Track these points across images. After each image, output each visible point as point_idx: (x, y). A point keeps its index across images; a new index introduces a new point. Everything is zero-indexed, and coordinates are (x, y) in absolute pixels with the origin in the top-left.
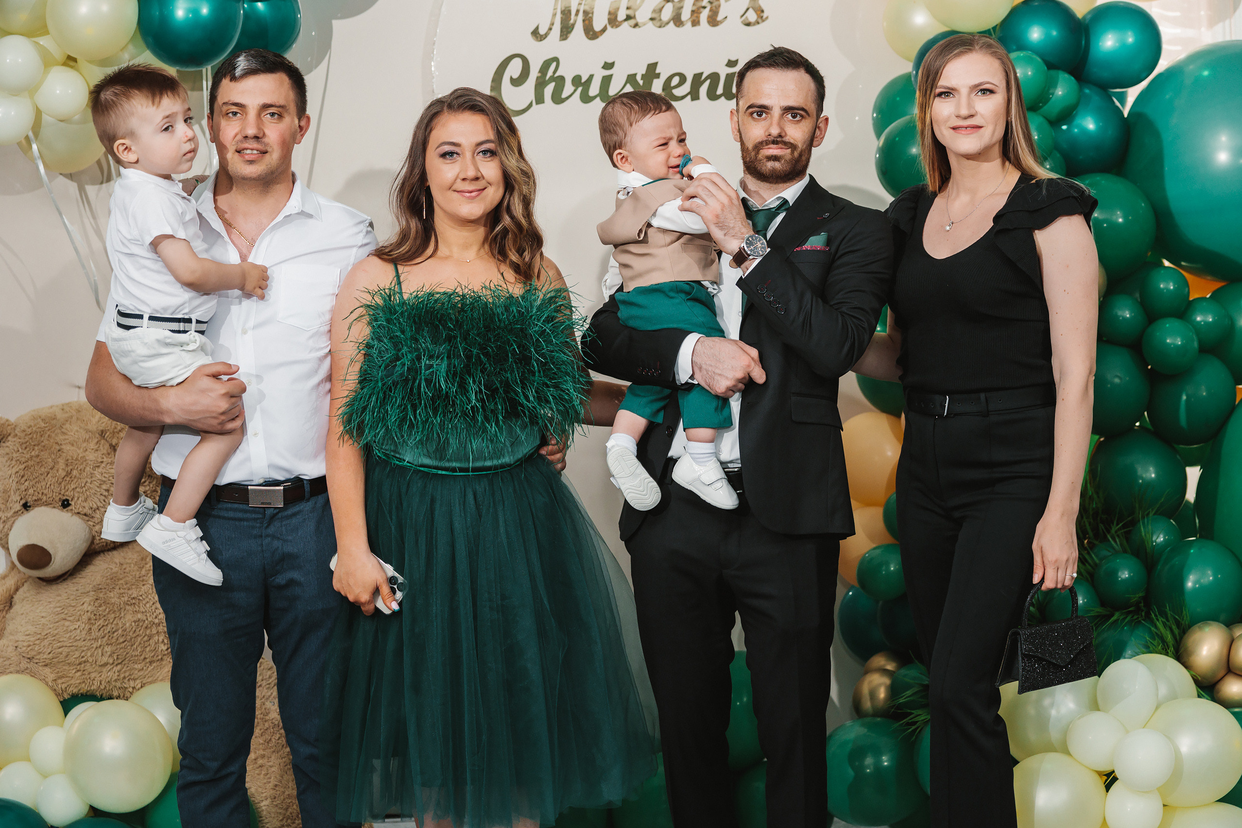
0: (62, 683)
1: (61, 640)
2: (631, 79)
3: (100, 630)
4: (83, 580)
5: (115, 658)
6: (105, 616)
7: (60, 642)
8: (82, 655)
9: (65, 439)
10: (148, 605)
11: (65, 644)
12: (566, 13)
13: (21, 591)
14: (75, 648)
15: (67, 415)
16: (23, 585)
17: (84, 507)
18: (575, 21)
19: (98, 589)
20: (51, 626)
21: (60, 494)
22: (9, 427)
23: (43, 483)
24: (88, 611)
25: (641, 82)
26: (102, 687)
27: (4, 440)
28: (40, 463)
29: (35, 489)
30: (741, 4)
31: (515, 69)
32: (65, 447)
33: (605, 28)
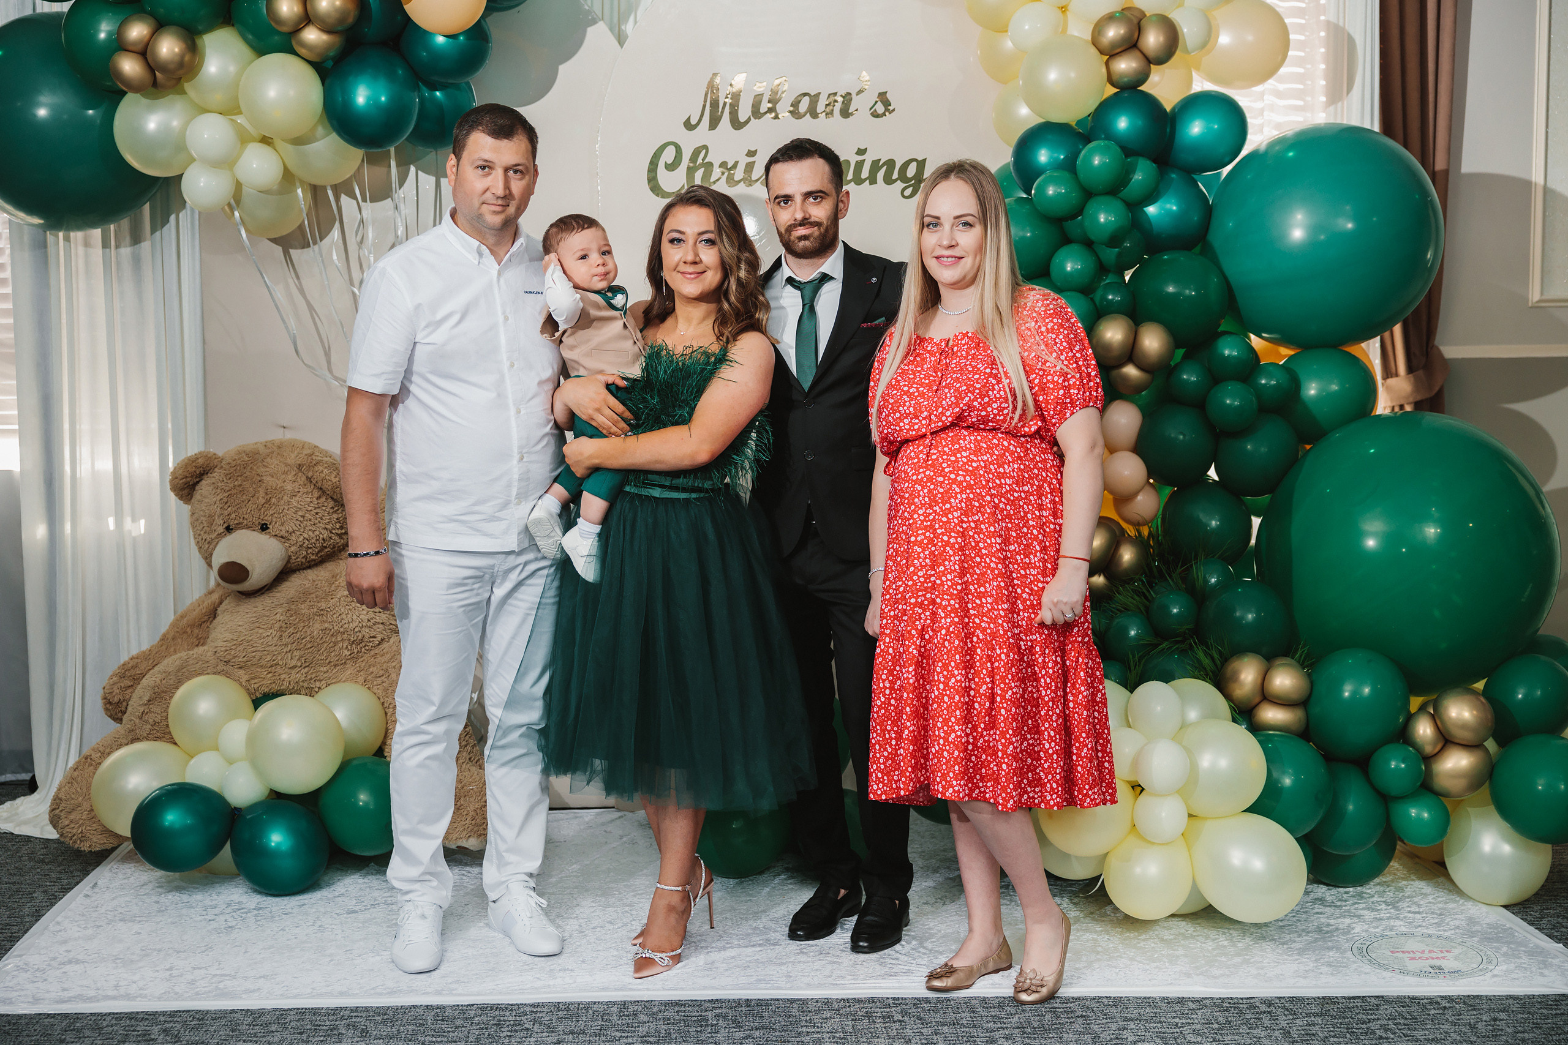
0: (254, 683)
1: (255, 645)
3: (290, 636)
4: (278, 595)
5: (303, 662)
6: (295, 625)
7: (253, 647)
8: (274, 658)
9: (266, 472)
10: (335, 616)
11: (258, 649)
12: (715, 104)
13: (223, 604)
14: (267, 653)
15: (268, 451)
16: (226, 598)
17: (281, 530)
18: (722, 112)
19: (291, 602)
20: (247, 633)
21: (259, 518)
22: (216, 460)
24: (279, 621)
26: (291, 687)
27: (211, 471)
28: (243, 492)
29: (237, 514)
30: (870, 97)
31: (669, 155)
32: (267, 479)
33: (749, 119)
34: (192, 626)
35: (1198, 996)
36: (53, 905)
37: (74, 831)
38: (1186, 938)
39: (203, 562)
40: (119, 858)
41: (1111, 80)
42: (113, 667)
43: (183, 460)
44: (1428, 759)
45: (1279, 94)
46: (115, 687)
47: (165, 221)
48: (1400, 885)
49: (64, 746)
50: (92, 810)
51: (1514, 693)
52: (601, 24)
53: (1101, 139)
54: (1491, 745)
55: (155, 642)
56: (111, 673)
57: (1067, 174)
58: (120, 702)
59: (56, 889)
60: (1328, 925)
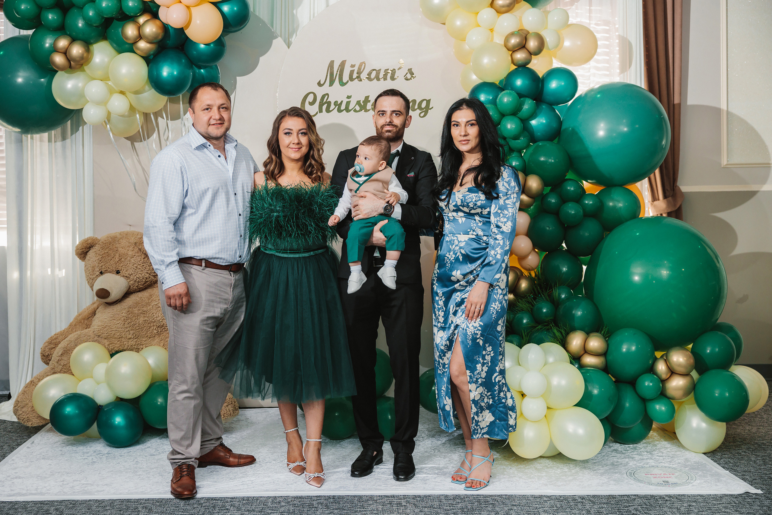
0: (111, 346)
2: (358, 103)
3: (129, 324)
4: (124, 304)
6: (131, 318)
7: (111, 329)
8: (121, 334)
9: (120, 246)
11: (114, 330)
12: (332, 75)
13: (99, 308)
14: (117, 332)
15: (121, 236)
16: (100, 306)
17: (126, 274)
18: (335, 78)
19: (130, 307)
20: (108, 322)
21: (116, 268)
22: (97, 241)
23: (109, 264)
24: (124, 316)
25: (362, 104)
26: (129, 348)
27: (94, 245)
28: (108, 256)
29: (105, 266)
30: (405, 71)
31: (310, 98)
32: (119, 249)
33: (348, 81)
34: (84, 319)
35: (549, 494)
36: (12, 451)
37: (24, 417)
38: (548, 468)
39: (90, 289)
40: (46, 430)
41: (513, 62)
42: (47, 338)
43: (81, 241)
44: (663, 381)
45: (598, 69)
46: (47, 348)
47: (77, 130)
48: (655, 443)
50: (33, 407)
51: (706, 350)
52: (279, 38)
53: (508, 90)
54: (695, 374)
55: (67, 327)
56: (45, 342)
58: (48, 355)
59: (14, 444)
60: (617, 462)
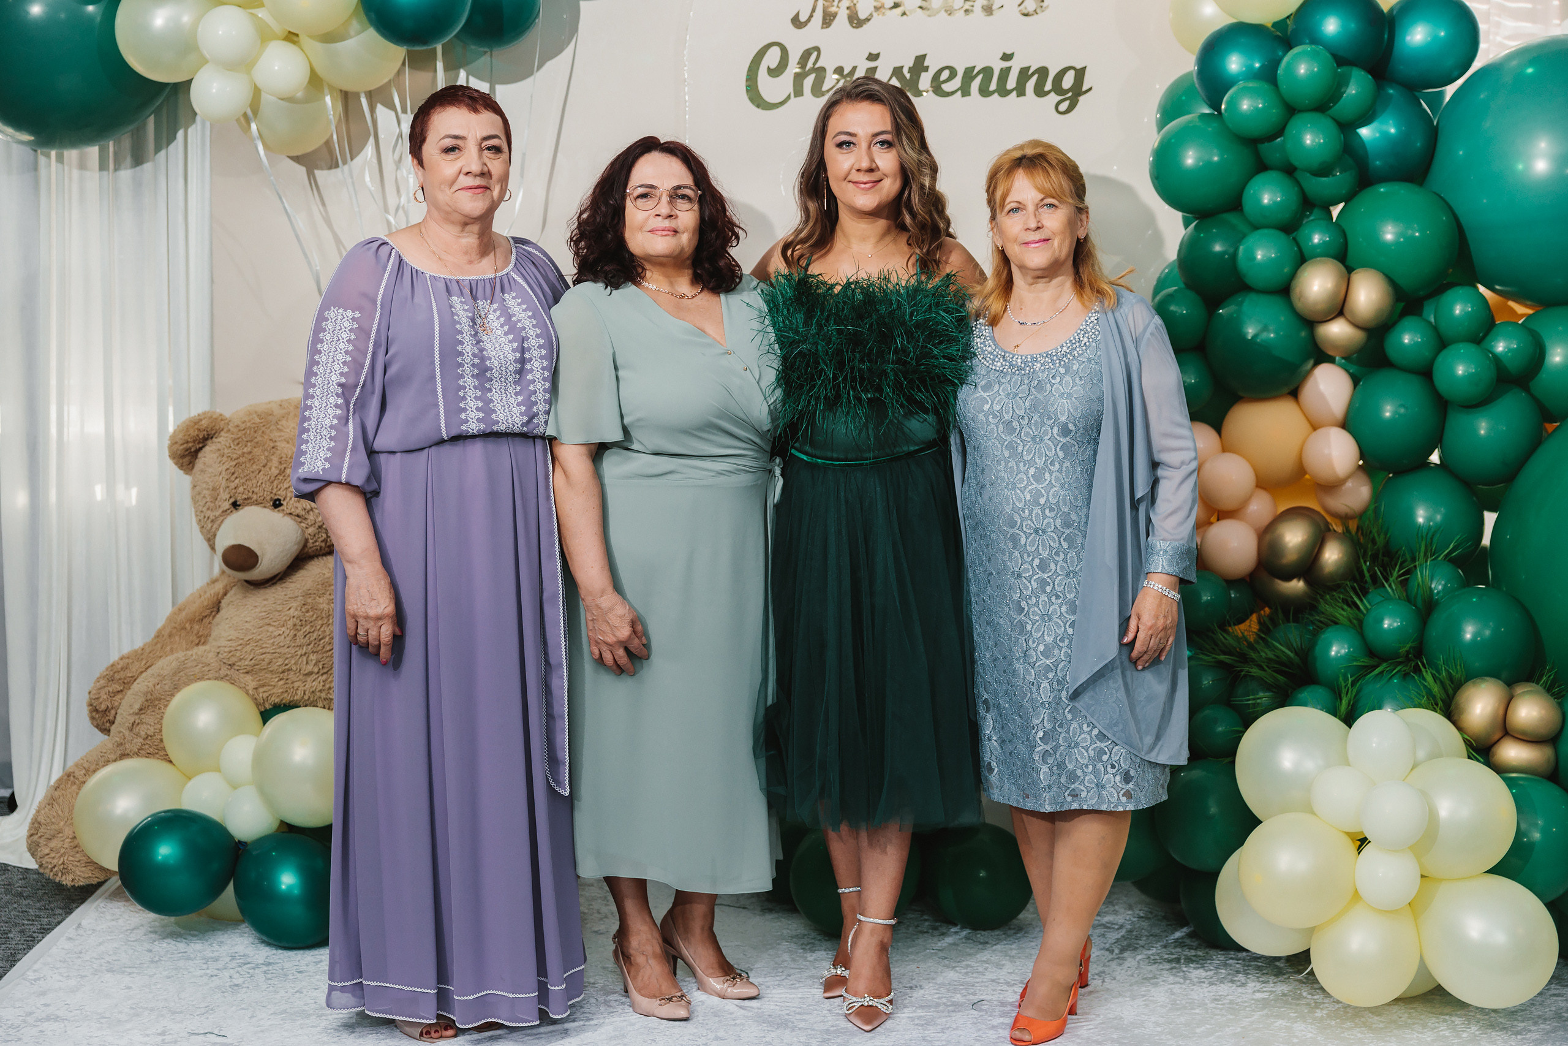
0: (264, 692)
1: (264, 646)
2: (897, 72)
3: (305, 636)
4: (292, 585)
5: (321, 667)
6: (311, 622)
7: (263, 648)
8: (286, 662)
9: (280, 436)
11: (268, 650)
13: (229, 595)
14: (279, 655)
15: (285, 412)
16: (231, 588)
17: (297, 508)
18: (838, 9)
19: (307, 594)
20: (255, 631)
21: (272, 493)
22: (223, 422)
23: (254, 482)
24: (294, 617)
25: (908, 76)
26: (306, 698)
27: (216, 435)
28: (252, 460)
29: (245, 487)
31: (772, 58)
32: (281, 445)
33: (870, 16)
34: (192, 621)
39: (205, 545)
40: (106, 895)
42: (100, 668)
43: (184, 422)
46: (103, 692)
47: (171, 138)
49: (46, 759)
50: (75, 837)
53: (1307, 44)
55: (148, 640)
56: (98, 675)
57: (1266, 86)
58: (107, 710)
